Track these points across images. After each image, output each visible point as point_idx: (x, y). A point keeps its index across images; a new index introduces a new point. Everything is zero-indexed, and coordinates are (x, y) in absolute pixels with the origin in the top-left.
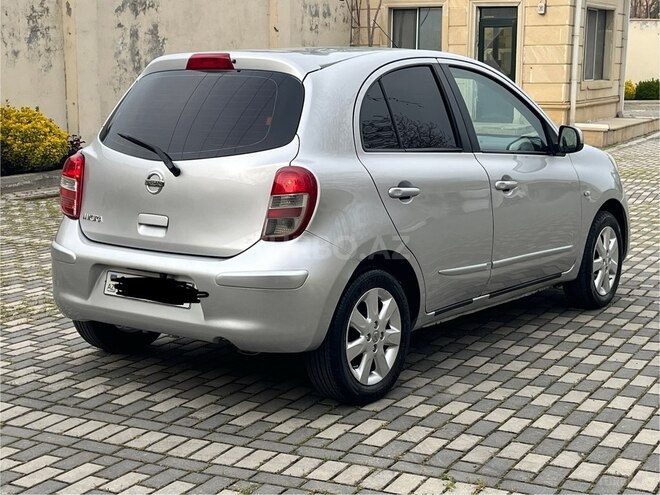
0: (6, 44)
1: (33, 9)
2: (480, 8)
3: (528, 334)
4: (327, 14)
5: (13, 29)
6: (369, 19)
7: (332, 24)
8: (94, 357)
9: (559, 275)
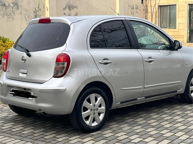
0: (27, 21)
1: (35, 9)
2: (189, 5)
3: (163, 111)
4: (137, 8)
5: (29, 16)
6: (151, 9)
7: (139, 11)
8: (15, 116)
9: (176, 91)
